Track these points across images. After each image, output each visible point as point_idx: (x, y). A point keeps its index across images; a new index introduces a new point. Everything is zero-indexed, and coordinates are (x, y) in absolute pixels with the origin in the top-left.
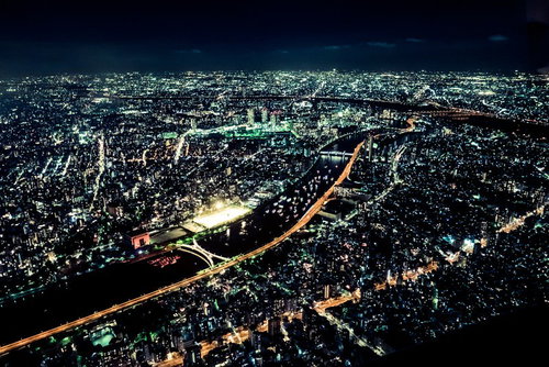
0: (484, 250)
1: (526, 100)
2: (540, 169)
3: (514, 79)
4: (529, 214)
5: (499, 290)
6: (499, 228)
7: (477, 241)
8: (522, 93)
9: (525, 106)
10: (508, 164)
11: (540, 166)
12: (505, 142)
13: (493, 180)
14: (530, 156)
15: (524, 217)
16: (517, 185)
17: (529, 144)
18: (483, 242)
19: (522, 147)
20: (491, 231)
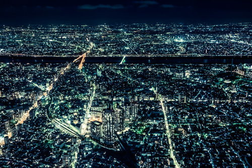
0: (11, 140)
1: (14, 42)
2: (30, 82)
3: (4, 31)
4: (31, 108)
5: (25, 159)
6: (17, 122)
7: (5, 135)
8: (10, 39)
9: (14, 46)
10: (12, 82)
11: (30, 80)
12: (7, 69)
13: (6, 94)
14: (23, 75)
15: (29, 111)
16: (20, 94)
17: (21, 68)
18: (10, 135)
19: (18, 71)
20: (12, 126)
